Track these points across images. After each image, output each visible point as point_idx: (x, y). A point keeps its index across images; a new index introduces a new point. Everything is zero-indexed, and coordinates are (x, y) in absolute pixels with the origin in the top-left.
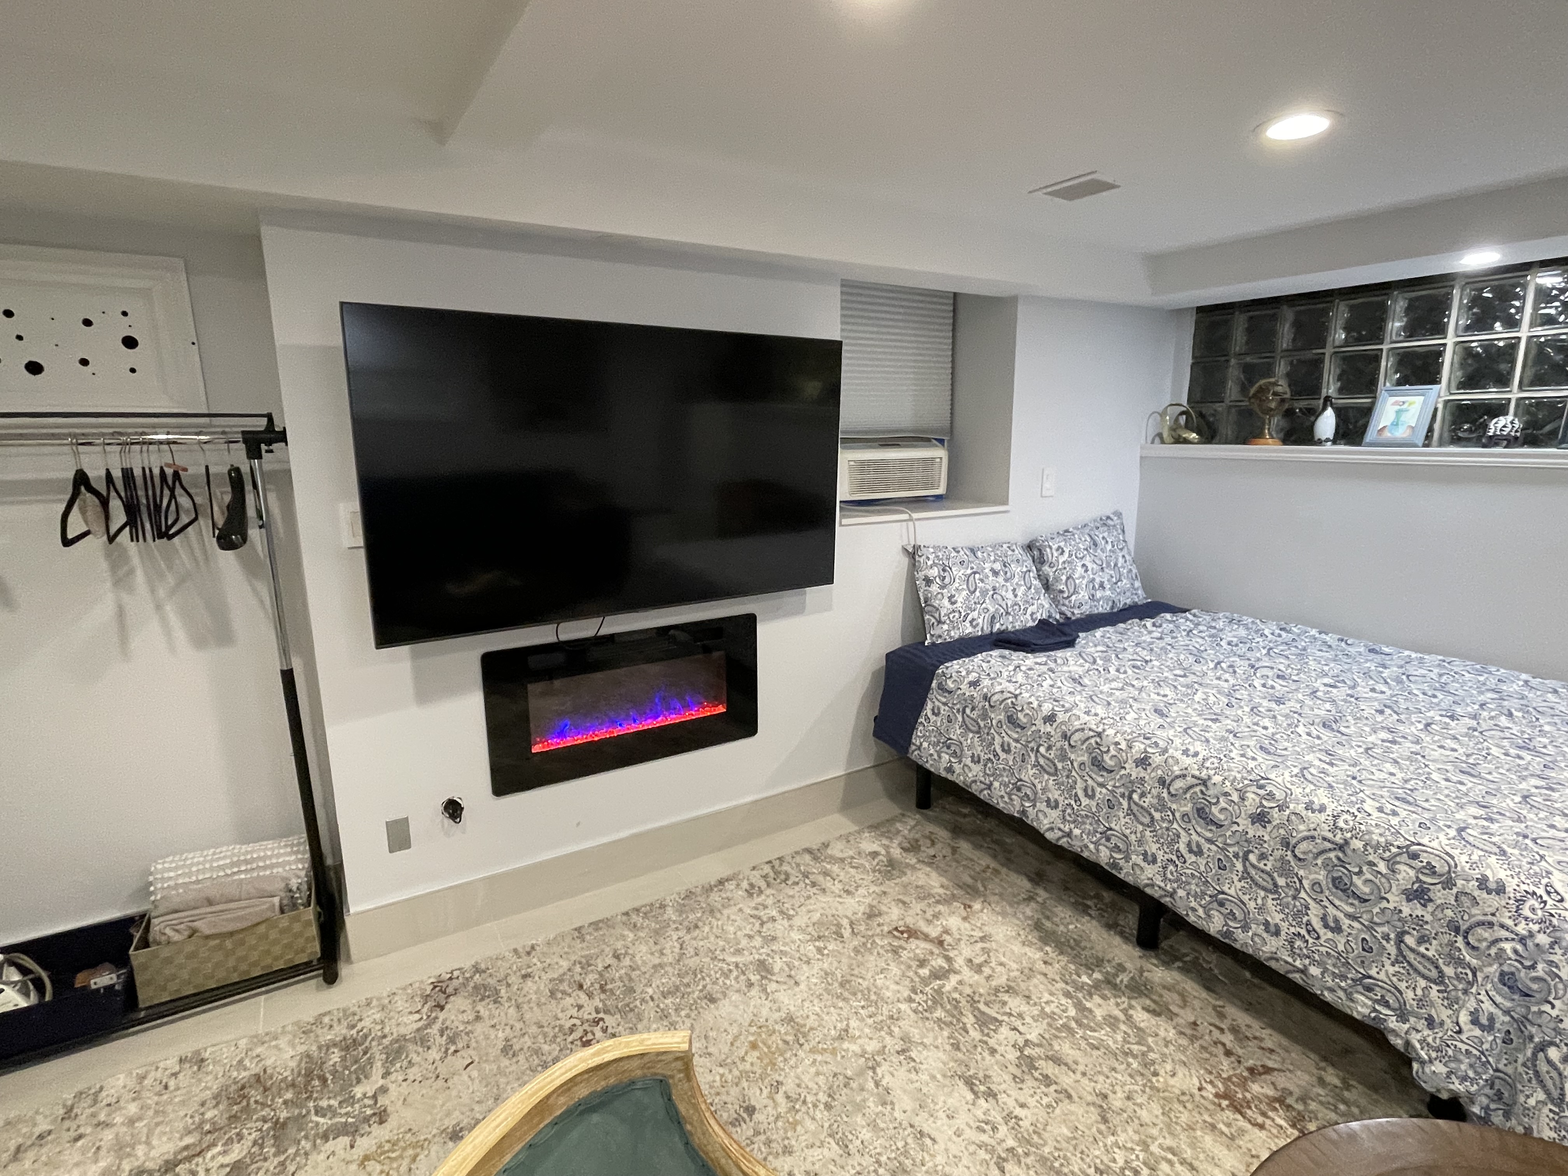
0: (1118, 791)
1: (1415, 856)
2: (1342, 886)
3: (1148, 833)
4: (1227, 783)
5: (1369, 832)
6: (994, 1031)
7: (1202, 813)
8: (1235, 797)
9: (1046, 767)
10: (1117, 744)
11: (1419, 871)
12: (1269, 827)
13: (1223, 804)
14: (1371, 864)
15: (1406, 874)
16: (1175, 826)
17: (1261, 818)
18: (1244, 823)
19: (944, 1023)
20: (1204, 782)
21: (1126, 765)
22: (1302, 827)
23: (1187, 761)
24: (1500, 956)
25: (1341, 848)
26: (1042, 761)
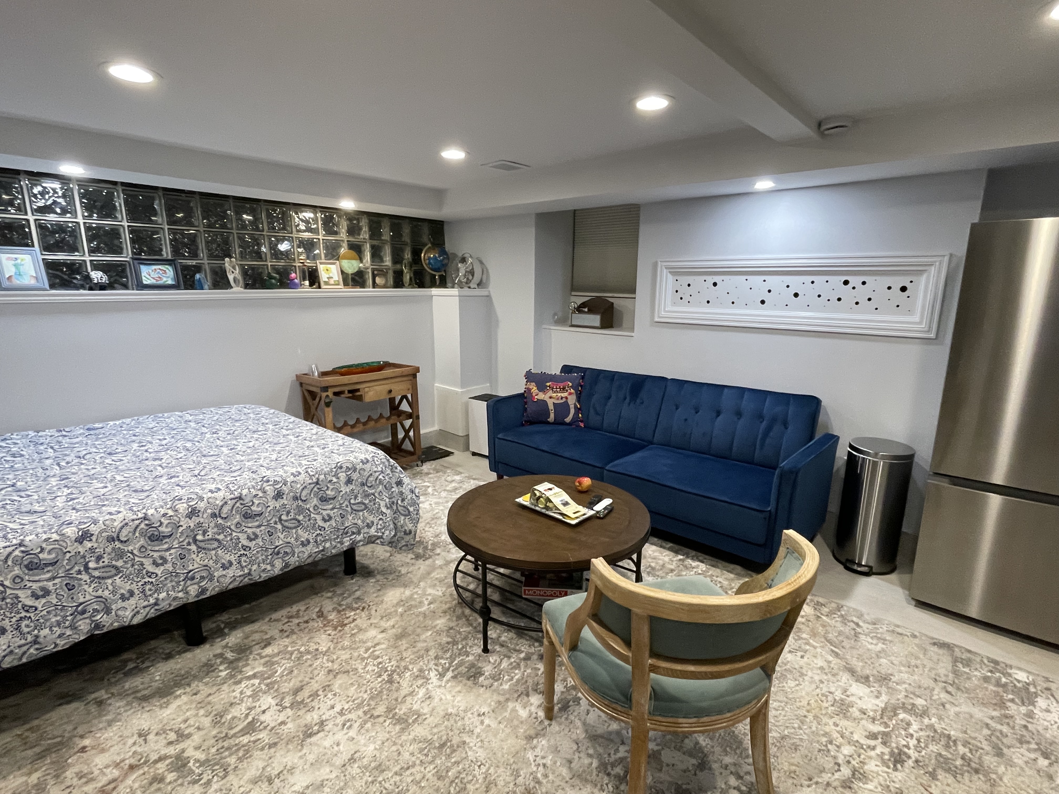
0: (185, 543)
1: (341, 467)
2: (324, 500)
3: (220, 552)
4: (252, 490)
5: (323, 469)
6: (262, 723)
7: (247, 516)
8: (261, 494)
9: (105, 575)
10: (164, 515)
11: (346, 472)
12: (285, 497)
13: (257, 502)
14: (331, 481)
15: (343, 476)
16: (234, 534)
17: (279, 495)
18: (272, 504)
19: (244, 755)
20: (240, 498)
21: (181, 523)
22: (298, 486)
23: (221, 494)
24: (381, 482)
25: (317, 483)
26: (96, 573)
